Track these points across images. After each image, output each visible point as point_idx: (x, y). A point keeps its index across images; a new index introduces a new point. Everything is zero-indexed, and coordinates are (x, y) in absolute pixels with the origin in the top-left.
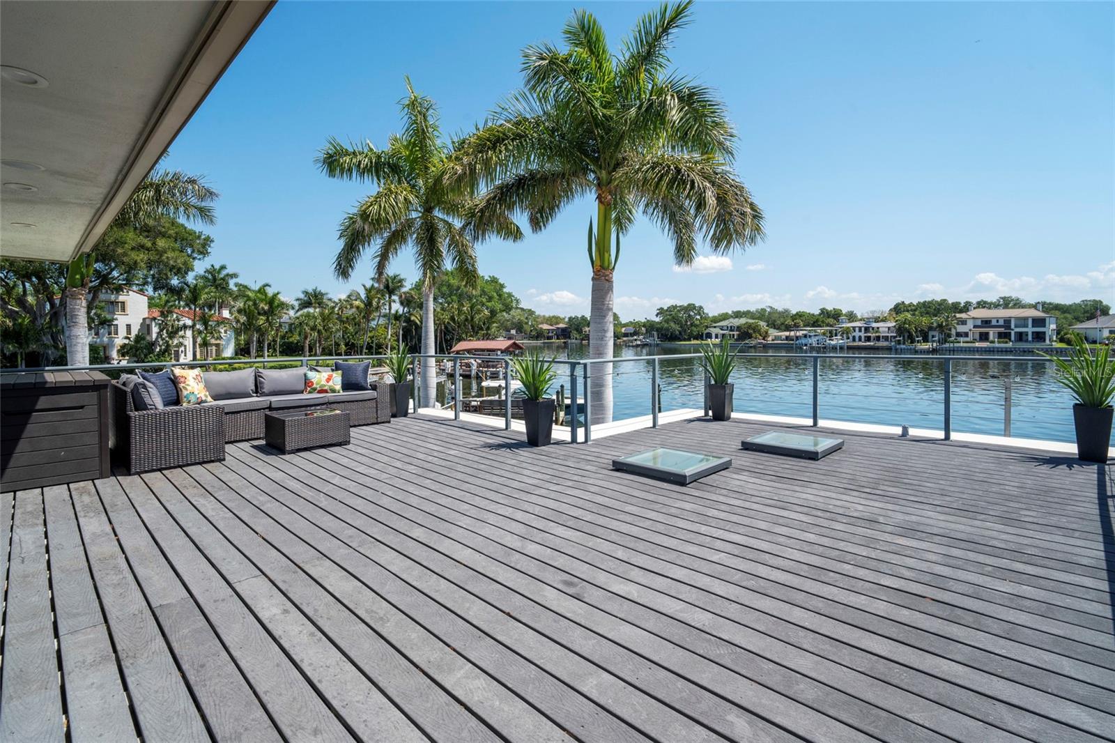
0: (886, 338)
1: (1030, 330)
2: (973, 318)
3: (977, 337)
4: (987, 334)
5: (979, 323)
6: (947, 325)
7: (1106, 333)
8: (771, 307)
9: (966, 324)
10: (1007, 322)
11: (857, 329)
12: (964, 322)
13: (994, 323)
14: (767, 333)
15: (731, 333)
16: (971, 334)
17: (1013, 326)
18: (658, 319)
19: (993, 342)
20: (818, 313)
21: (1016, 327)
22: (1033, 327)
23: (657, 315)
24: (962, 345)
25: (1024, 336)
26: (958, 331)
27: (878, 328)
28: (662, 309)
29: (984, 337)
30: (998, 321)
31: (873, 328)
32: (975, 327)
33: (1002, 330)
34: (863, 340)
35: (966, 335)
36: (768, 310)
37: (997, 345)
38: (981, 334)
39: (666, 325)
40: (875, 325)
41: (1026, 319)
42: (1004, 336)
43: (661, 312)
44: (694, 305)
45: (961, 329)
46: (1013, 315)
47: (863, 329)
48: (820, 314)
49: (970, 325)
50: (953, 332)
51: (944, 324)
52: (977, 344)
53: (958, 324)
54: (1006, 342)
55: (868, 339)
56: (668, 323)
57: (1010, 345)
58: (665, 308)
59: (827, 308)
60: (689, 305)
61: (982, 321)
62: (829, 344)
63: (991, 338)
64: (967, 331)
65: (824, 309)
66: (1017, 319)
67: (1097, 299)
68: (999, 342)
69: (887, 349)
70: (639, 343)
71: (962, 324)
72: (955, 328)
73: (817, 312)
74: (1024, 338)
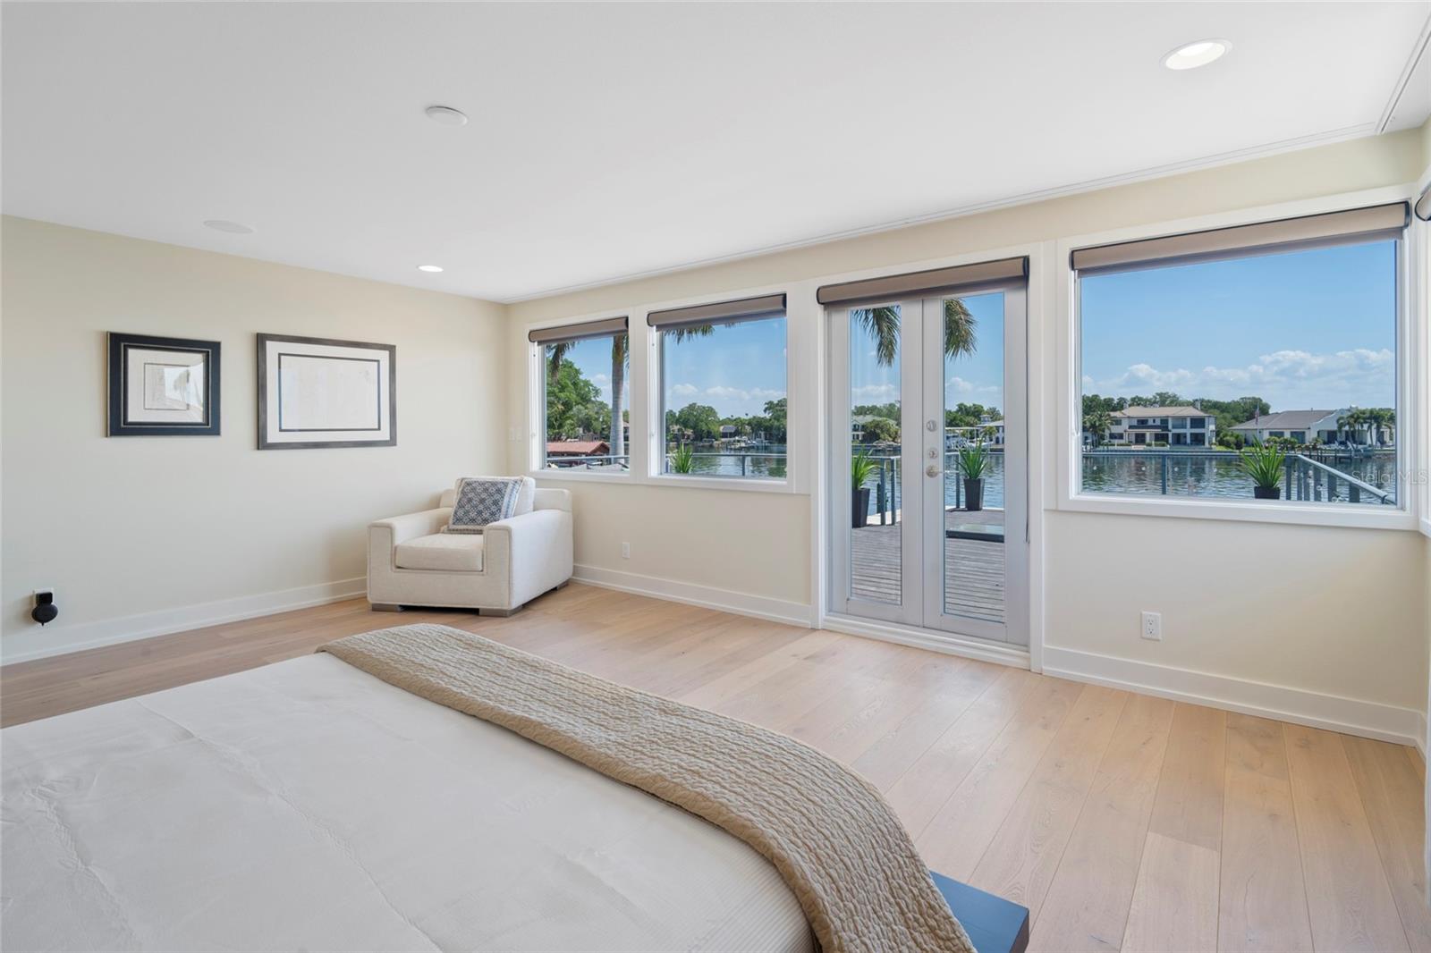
1: (1188, 431)
2: (1129, 417)
3: (1133, 439)
4: (1143, 435)
5: (1135, 423)
6: (1100, 425)
7: (1266, 435)
9: (1120, 424)
10: (1164, 421)
12: (1118, 422)
13: (1150, 423)
14: (896, 433)
15: (856, 433)
16: (1125, 436)
17: (1170, 427)
18: (768, 415)
19: (1149, 445)
20: (955, 410)
21: (1174, 427)
22: (1192, 427)
23: (765, 411)
24: (1116, 448)
25: (1182, 437)
26: (1113, 432)
28: (771, 403)
29: (1140, 439)
30: (1154, 421)
32: (1130, 427)
33: (1159, 431)
35: (1121, 436)
36: (898, 405)
37: (1154, 448)
38: (1137, 435)
39: (776, 423)
41: (1184, 418)
42: (1161, 438)
43: (770, 406)
45: (1116, 429)
46: (1170, 414)
48: (957, 412)
49: (1125, 425)
50: (1107, 433)
51: (1097, 424)
52: (1133, 447)
53: (1112, 424)
54: (1164, 445)
56: (778, 420)
57: (1168, 448)
58: (776, 402)
59: (965, 404)
61: (1138, 421)
63: (1148, 440)
64: (1122, 432)
65: (962, 404)
66: (1175, 418)
67: (1257, 397)
68: (1156, 445)
70: (743, 445)
71: (1117, 424)
72: (1109, 429)
74: (1182, 440)
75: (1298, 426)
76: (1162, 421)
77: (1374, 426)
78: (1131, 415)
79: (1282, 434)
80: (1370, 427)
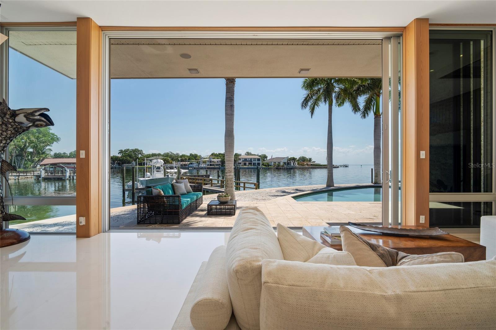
0: (217, 165)
1: (257, 162)
4: (246, 163)
5: (244, 160)
7: (273, 164)
8: (171, 152)
10: (251, 159)
11: (207, 162)
13: (248, 160)
14: (172, 162)
16: (242, 163)
17: (252, 161)
18: (120, 155)
19: (247, 166)
22: (257, 161)
23: (119, 153)
24: (241, 166)
27: (214, 161)
28: (122, 150)
29: (245, 164)
31: (212, 161)
32: (243, 161)
33: (250, 162)
34: (209, 165)
35: (241, 163)
36: (170, 153)
37: (250, 167)
38: (244, 163)
40: (212, 160)
41: (255, 159)
42: (251, 164)
43: (121, 152)
44: (138, 149)
46: (252, 157)
47: (209, 161)
51: (236, 160)
52: (244, 167)
53: (239, 160)
55: (211, 165)
56: (124, 157)
57: (253, 166)
58: (123, 150)
60: (136, 149)
62: (201, 167)
63: (247, 164)
65: (191, 154)
66: (254, 159)
67: (267, 155)
69: (219, 168)
72: (238, 161)
73: (189, 155)
74: (255, 164)
75: (279, 161)
76: (250, 159)
77: (294, 161)
78: (243, 157)
79: (276, 163)
80: (293, 161)
